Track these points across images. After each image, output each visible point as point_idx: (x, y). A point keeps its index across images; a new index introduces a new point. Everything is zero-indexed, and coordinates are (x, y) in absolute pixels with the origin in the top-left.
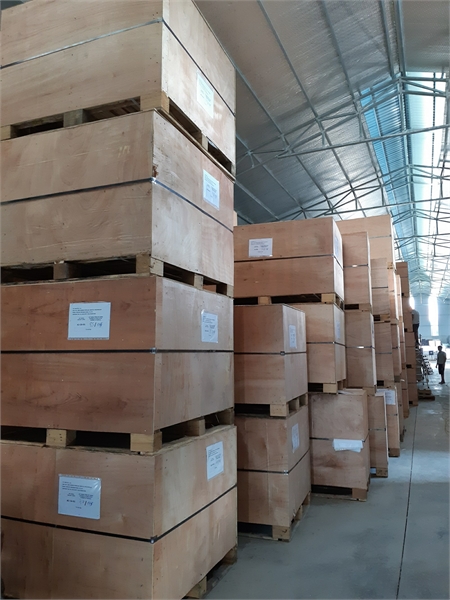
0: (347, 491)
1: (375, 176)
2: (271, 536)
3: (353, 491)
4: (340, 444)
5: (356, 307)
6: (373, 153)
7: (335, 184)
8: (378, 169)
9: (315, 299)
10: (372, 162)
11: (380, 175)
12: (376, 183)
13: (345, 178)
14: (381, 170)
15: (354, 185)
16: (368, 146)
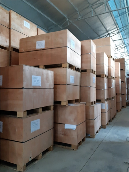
0: (70, 145)
1: (116, 29)
2: (17, 169)
3: (72, 145)
6: (115, 20)
7: (102, 32)
8: (117, 26)
10: (115, 23)
11: (118, 28)
12: (117, 32)
13: (105, 30)
14: (118, 27)
15: (109, 32)
16: (111, 14)
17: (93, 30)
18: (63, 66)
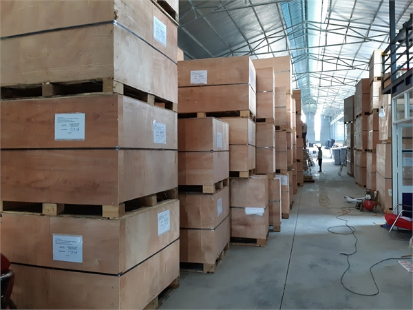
1: (281, 29)
2: (203, 270)
3: (257, 241)
4: (249, 211)
5: (263, 120)
6: (281, 12)
7: (254, 33)
8: (284, 23)
9: (236, 114)
10: (280, 18)
11: (285, 27)
12: (282, 34)
13: (261, 29)
14: (286, 24)
15: (267, 34)
16: (277, 5)
17: (239, 29)
18: (241, 115)
